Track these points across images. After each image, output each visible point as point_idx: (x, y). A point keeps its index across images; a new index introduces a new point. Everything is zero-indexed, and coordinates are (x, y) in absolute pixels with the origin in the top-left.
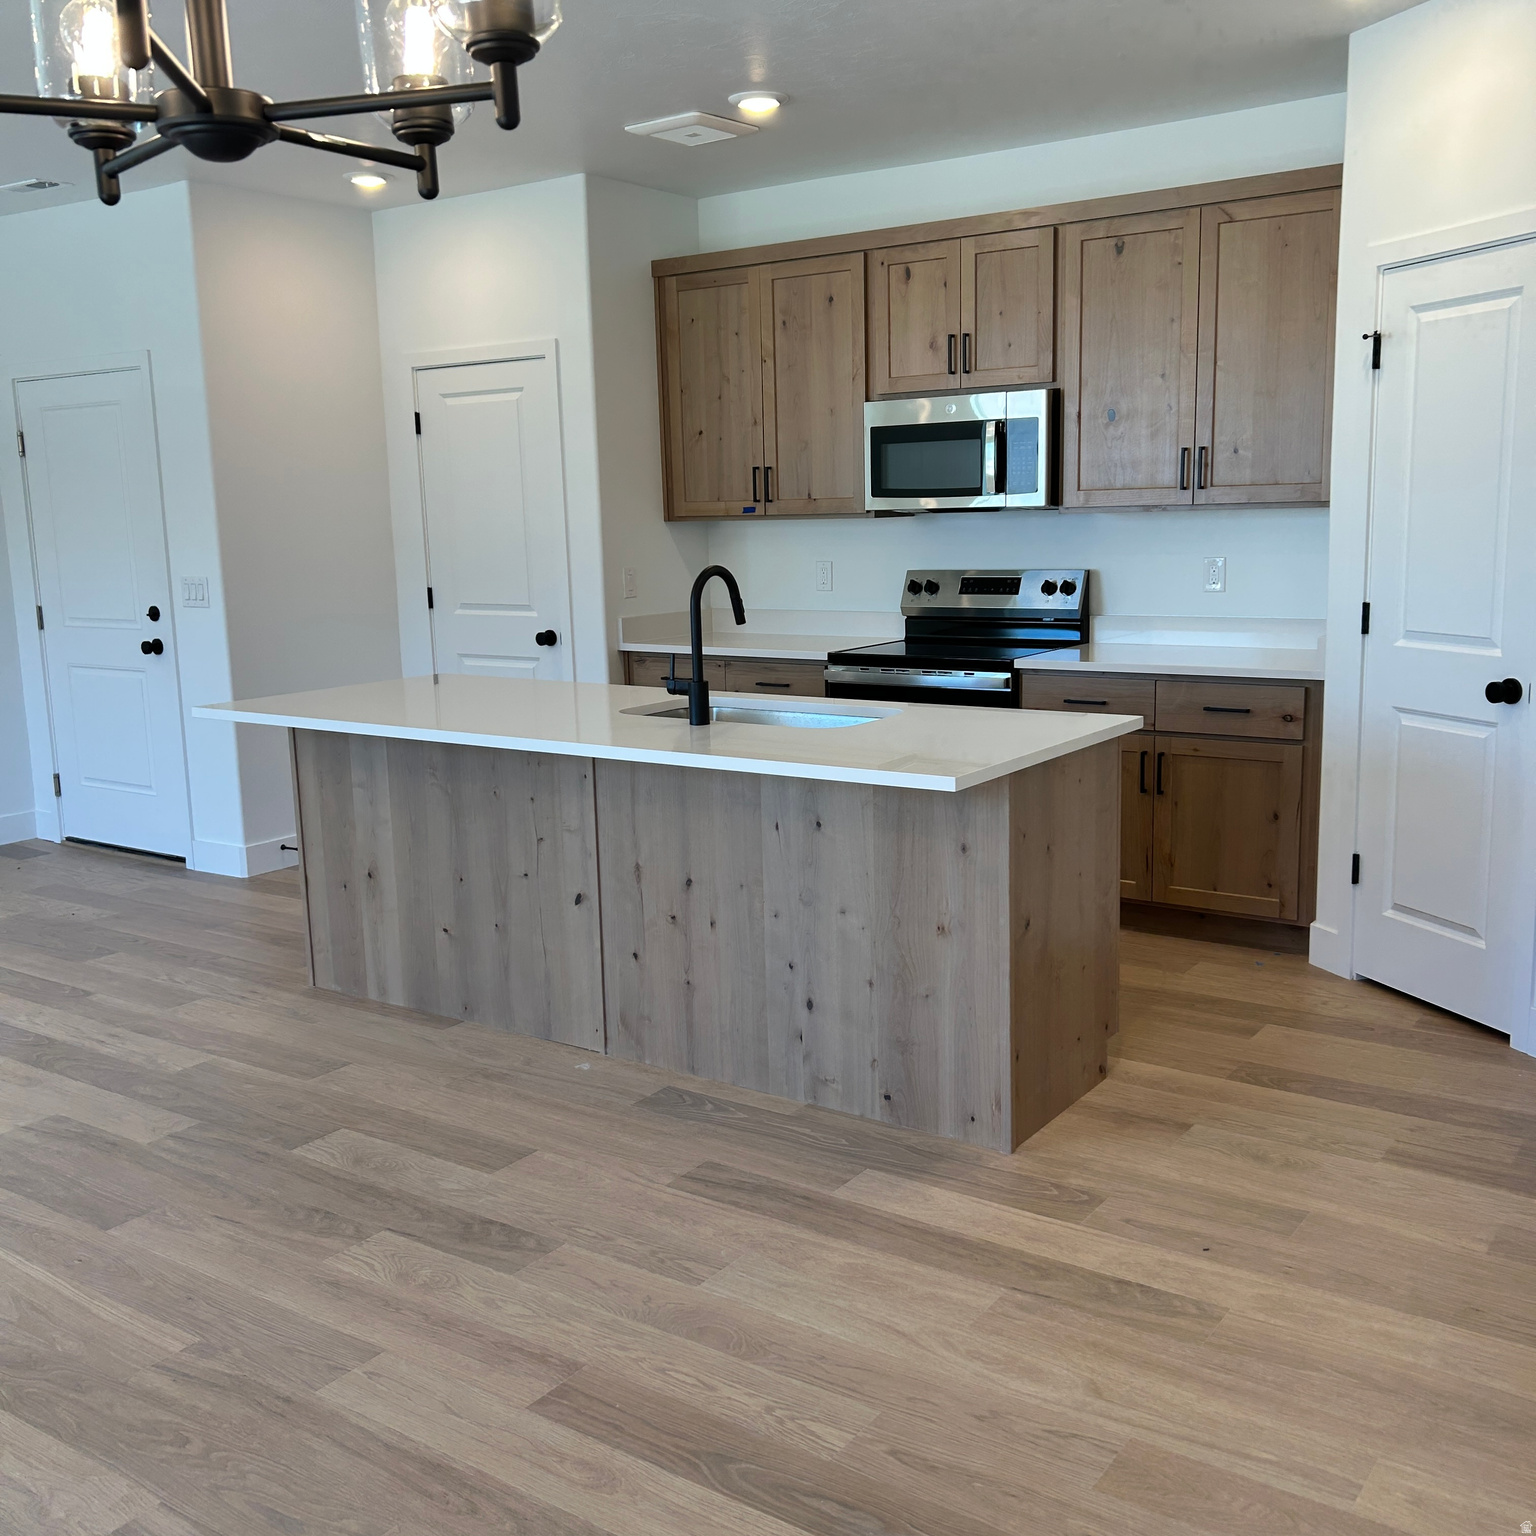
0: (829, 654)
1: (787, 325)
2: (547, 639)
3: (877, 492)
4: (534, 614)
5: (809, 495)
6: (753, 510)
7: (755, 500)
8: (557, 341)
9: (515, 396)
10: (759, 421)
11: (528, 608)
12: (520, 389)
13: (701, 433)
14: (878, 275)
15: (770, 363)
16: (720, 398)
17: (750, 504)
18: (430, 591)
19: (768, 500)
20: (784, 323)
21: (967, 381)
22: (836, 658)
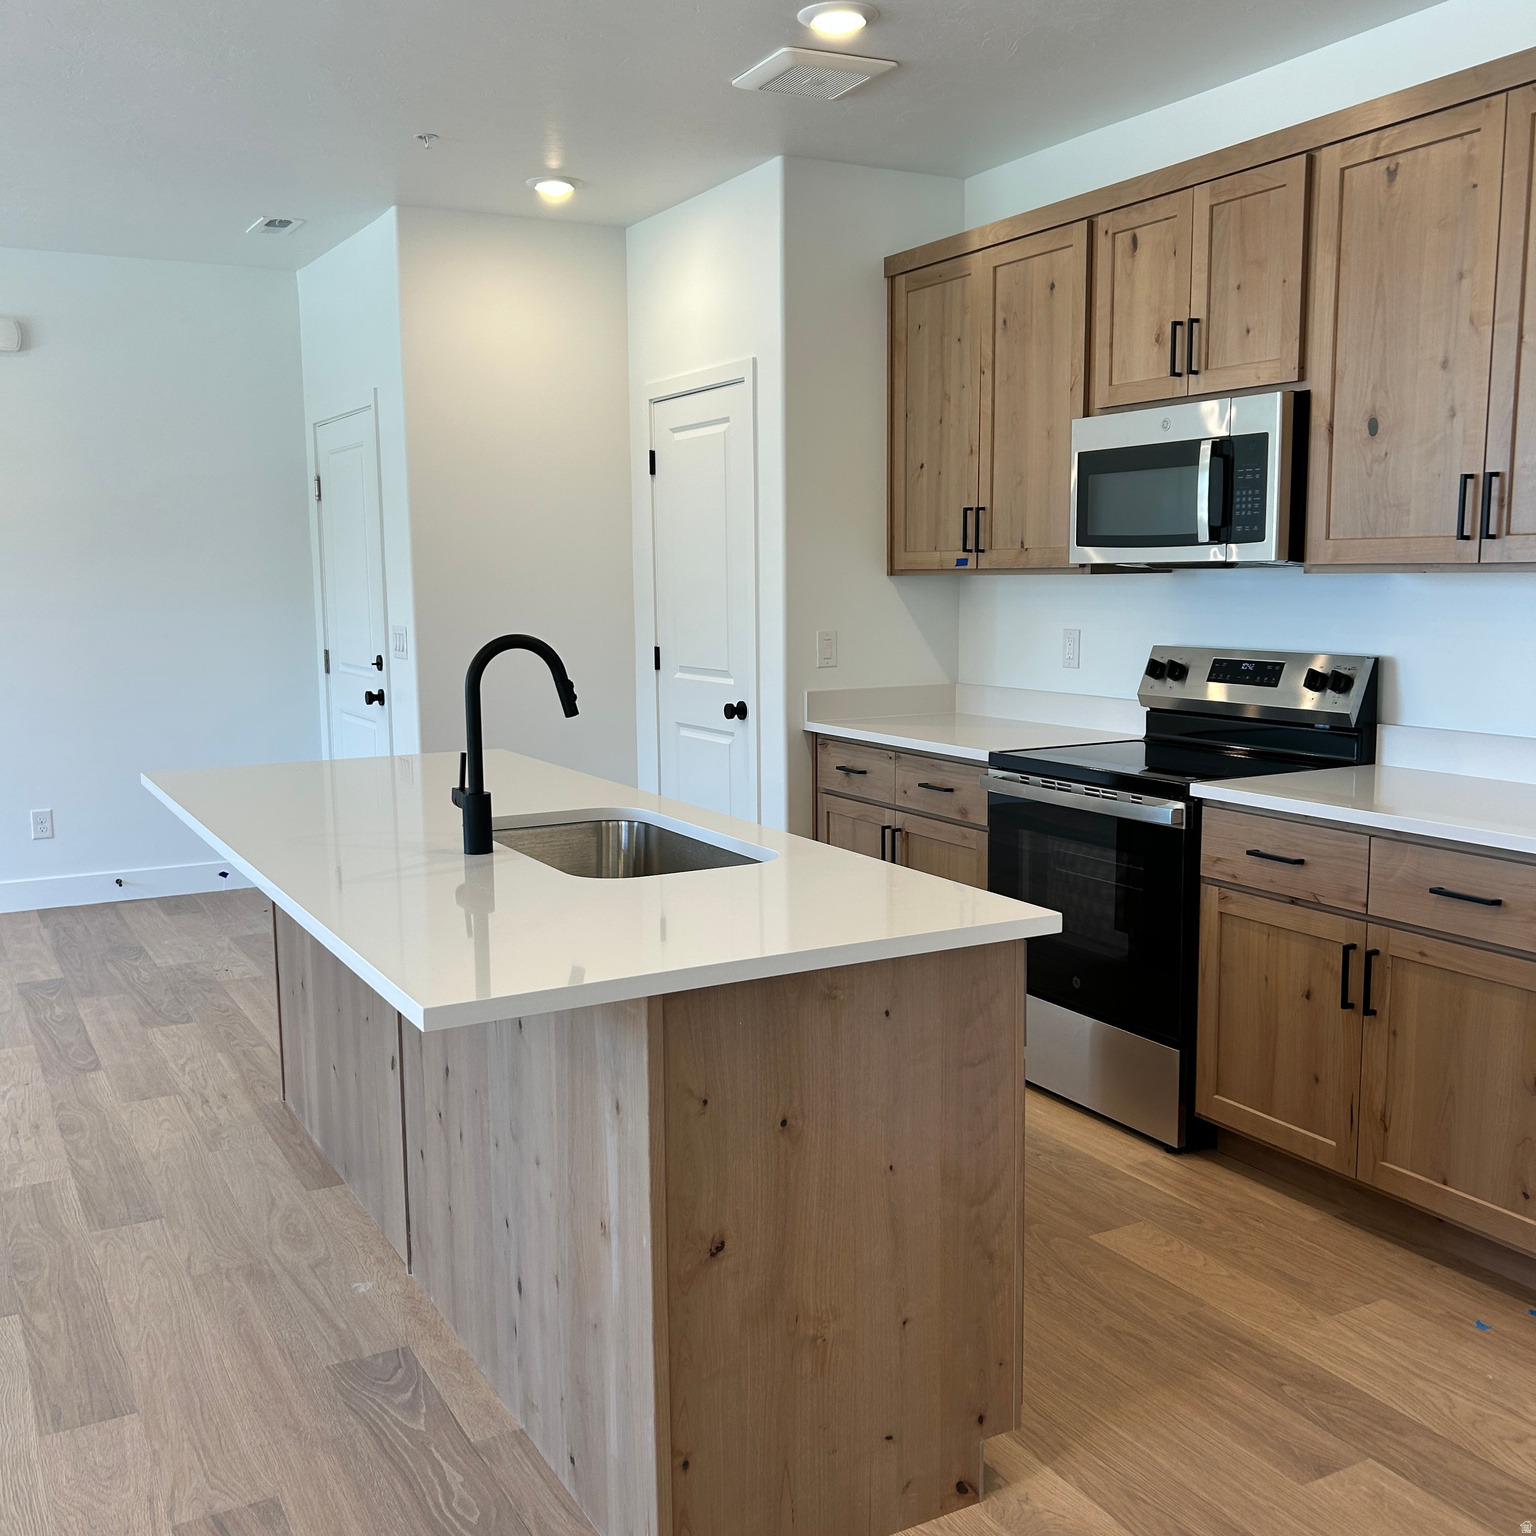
0: (991, 754)
1: (1008, 323)
2: (737, 711)
3: (1084, 540)
4: (731, 682)
5: (1022, 543)
6: (963, 562)
7: (965, 550)
8: (755, 361)
9: (723, 427)
10: (976, 449)
11: (725, 674)
12: (726, 420)
13: (922, 466)
14: (1103, 244)
15: (988, 373)
16: (941, 422)
17: (962, 555)
18: (657, 650)
19: (978, 550)
20: (1005, 322)
21: (1195, 385)
22: (999, 760)
